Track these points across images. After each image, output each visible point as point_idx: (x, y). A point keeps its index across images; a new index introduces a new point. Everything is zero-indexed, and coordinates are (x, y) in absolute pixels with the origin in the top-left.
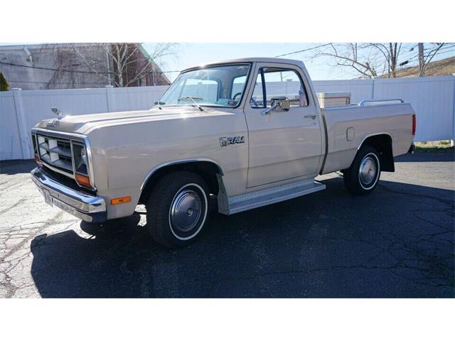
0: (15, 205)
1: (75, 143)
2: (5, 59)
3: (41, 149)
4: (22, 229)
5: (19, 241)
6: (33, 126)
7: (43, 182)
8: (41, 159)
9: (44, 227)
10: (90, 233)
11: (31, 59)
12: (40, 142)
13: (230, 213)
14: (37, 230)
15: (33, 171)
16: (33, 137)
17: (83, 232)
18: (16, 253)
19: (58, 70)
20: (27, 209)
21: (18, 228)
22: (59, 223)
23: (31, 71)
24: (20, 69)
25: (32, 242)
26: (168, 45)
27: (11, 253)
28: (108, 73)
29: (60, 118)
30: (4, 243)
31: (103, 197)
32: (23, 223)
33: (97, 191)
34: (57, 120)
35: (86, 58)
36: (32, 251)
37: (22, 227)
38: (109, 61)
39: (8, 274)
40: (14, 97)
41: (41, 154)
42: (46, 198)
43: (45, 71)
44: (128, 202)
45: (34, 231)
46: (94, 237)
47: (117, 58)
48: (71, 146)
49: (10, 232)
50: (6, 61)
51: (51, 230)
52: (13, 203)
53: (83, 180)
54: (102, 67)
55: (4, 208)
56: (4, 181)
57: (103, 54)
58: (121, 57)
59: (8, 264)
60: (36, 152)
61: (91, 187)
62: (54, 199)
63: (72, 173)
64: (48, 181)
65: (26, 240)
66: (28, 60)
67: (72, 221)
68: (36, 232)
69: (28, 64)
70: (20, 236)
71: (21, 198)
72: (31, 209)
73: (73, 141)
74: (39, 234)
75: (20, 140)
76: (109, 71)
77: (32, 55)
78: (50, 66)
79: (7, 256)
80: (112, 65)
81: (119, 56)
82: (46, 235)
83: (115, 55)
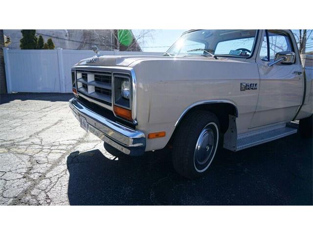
0: (56, 124)
1: (116, 76)
2: (53, 34)
3: (78, 83)
4: (60, 145)
5: (58, 156)
6: (73, 65)
7: (81, 110)
8: (78, 91)
9: (77, 144)
10: (114, 155)
11: (68, 34)
12: (78, 78)
13: (237, 150)
14: (71, 146)
15: (71, 100)
16: (73, 74)
17: (108, 153)
18: (56, 168)
19: (83, 42)
20: (64, 128)
21: (57, 144)
22: (88, 142)
23: (67, 42)
24: (61, 41)
25: (68, 157)
26: (149, 31)
27: (52, 168)
28: (111, 46)
29: (98, 56)
30: (47, 157)
31: (143, 132)
32: (62, 139)
33: (137, 124)
34: (96, 57)
35: (100, 36)
36: (68, 168)
37: (61, 143)
38: (113, 38)
39: (48, 194)
40: (58, 53)
41: (79, 87)
42: (81, 124)
43: (75, 43)
44: (162, 136)
45: (69, 147)
46: (117, 159)
47: (117, 37)
48: (113, 79)
49: (52, 146)
50: (54, 36)
51: (83, 148)
52: (54, 122)
53: (122, 112)
54: (108, 42)
55: (48, 125)
56: (49, 106)
57: (109, 35)
58: (120, 36)
59: (49, 181)
60: (74, 86)
61: (132, 121)
62: (89, 125)
63: (110, 105)
64: (85, 110)
65: (63, 156)
66: (66, 36)
67: (97, 141)
68: (71, 149)
69: (66, 38)
70: (59, 151)
71: (60, 119)
72: (67, 128)
73: (114, 74)
74: (73, 151)
75: (60, 81)
76: (112, 45)
77: (68, 33)
78: (79, 40)
79: (48, 171)
80: (114, 41)
81: (118, 36)
82: (78, 152)
83: (116, 35)
